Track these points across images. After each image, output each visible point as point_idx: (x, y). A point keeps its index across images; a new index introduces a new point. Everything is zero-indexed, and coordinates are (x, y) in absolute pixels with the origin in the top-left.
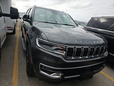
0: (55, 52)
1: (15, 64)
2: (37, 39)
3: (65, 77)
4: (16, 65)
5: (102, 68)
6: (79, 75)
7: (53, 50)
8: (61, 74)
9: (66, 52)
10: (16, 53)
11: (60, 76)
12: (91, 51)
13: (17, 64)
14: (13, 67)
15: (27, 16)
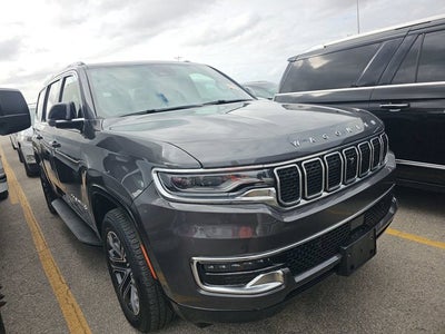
0: (238, 198)
1: (67, 310)
2: (155, 176)
3: (298, 279)
4: (72, 311)
5: (391, 211)
6: (335, 259)
7: (227, 197)
8: (280, 272)
9: (276, 189)
10: (50, 266)
11: (281, 278)
12: (349, 161)
13: (77, 306)
14: (65, 324)
15: (68, 108)
